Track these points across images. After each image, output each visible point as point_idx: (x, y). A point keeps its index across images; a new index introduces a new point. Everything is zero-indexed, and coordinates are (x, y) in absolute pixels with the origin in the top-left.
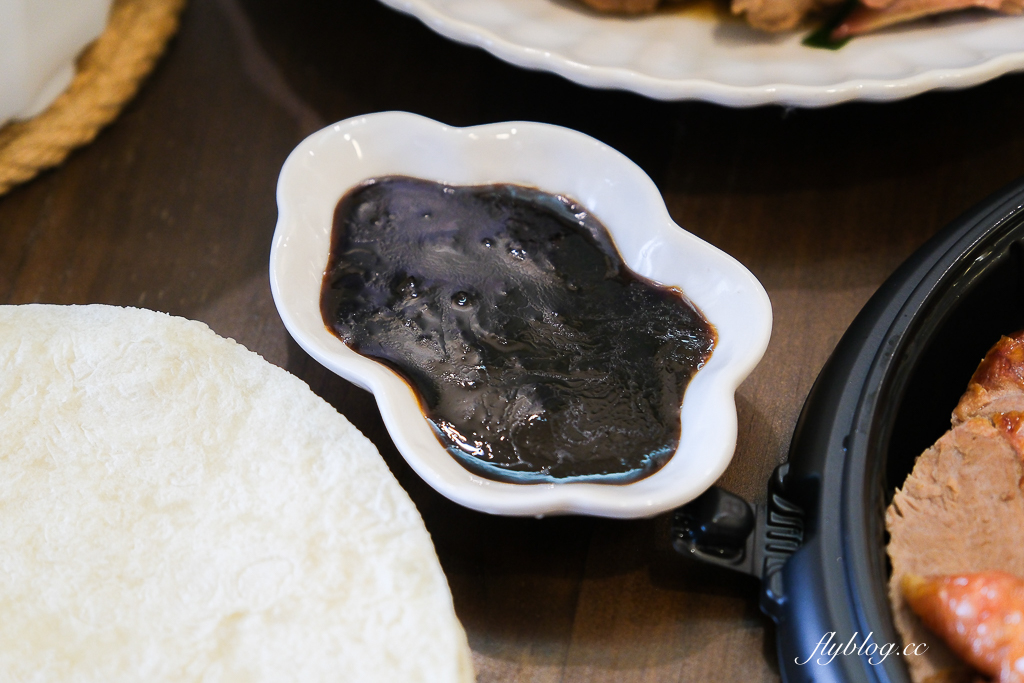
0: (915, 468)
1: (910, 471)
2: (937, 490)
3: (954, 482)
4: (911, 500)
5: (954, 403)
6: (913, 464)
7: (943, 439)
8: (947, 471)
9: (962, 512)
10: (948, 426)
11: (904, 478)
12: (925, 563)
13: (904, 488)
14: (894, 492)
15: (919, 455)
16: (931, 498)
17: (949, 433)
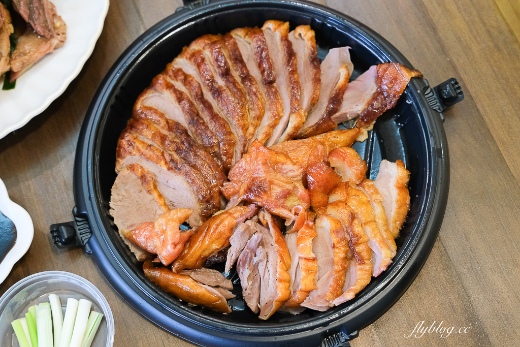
0: (112, 193)
1: (111, 195)
2: (120, 197)
3: (124, 194)
4: (115, 203)
5: (114, 166)
6: (111, 192)
7: (116, 181)
8: (121, 191)
9: (130, 201)
10: (116, 175)
11: (110, 198)
12: (126, 222)
13: (111, 201)
14: (109, 204)
15: (111, 188)
16: (120, 201)
17: (117, 178)
